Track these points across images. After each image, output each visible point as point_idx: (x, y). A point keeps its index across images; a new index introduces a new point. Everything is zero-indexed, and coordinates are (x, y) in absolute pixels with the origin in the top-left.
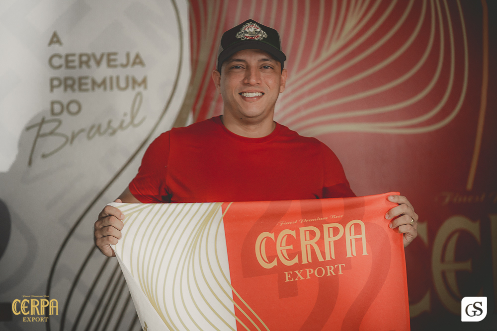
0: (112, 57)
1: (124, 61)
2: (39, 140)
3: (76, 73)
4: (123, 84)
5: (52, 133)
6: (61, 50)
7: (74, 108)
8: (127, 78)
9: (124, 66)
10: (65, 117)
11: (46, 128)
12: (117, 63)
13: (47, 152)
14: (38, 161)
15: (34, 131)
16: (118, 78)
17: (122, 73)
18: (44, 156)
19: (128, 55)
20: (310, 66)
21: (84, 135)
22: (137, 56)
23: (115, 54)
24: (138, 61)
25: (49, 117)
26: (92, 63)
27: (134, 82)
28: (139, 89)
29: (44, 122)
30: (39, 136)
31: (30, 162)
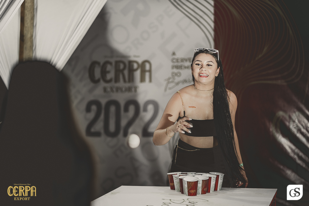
3: (180, 64)
6: (175, 57)
7: (179, 74)
10: (176, 77)
11: (171, 80)
13: (170, 87)
14: (168, 89)
15: (166, 82)
18: (170, 89)
20: (252, 62)
21: (181, 83)
26: (185, 61)
29: (169, 79)
30: (169, 83)
31: (165, 90)
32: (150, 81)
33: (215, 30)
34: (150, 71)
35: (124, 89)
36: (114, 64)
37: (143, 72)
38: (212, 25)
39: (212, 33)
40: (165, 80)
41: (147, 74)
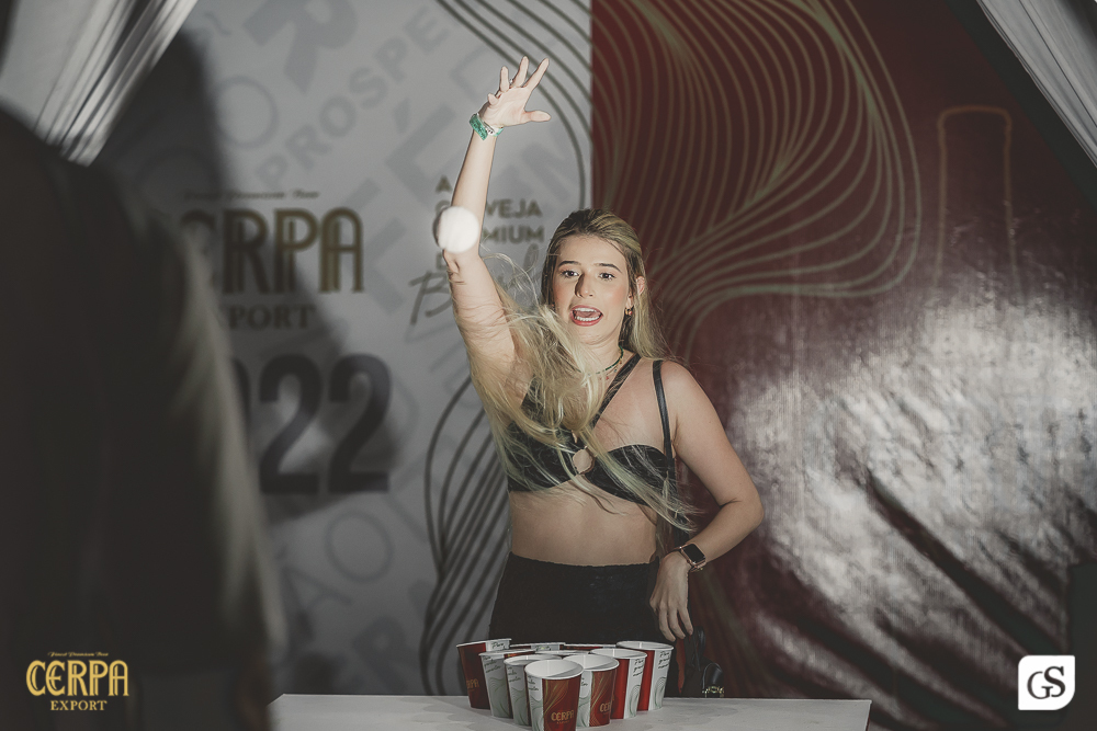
0: (506, 205)
1: (518, 210)
2: (425, 296)
4: (516, 235)
5: (438, 289)
8: (521, 230)
9: (518, 215)
11: (433, 283)
12: (512, 211)
13: (432, 307)
14: (422, 317)
15: (418, 287)
16: (511, 229)
17: (516, 223)
18: (429, 314)
19: (523, 203)
20: (730, 217)
22: (534, 205)
23: (508, 201)
24: (534, 210)
25: (434, 270)
27: (527, 234)
28: (534, 241)
29: (429, 276)
30: (424, 291)
31: (414, 320)
32: (358, 286)
33: (596, 98)
34: (357, 249)
35: (259, 316)
36: (220, 221)
37: (331, 252)
38: (586, 78)
39: (586, 109)
40: (413, 283)
41: (347, 262)
